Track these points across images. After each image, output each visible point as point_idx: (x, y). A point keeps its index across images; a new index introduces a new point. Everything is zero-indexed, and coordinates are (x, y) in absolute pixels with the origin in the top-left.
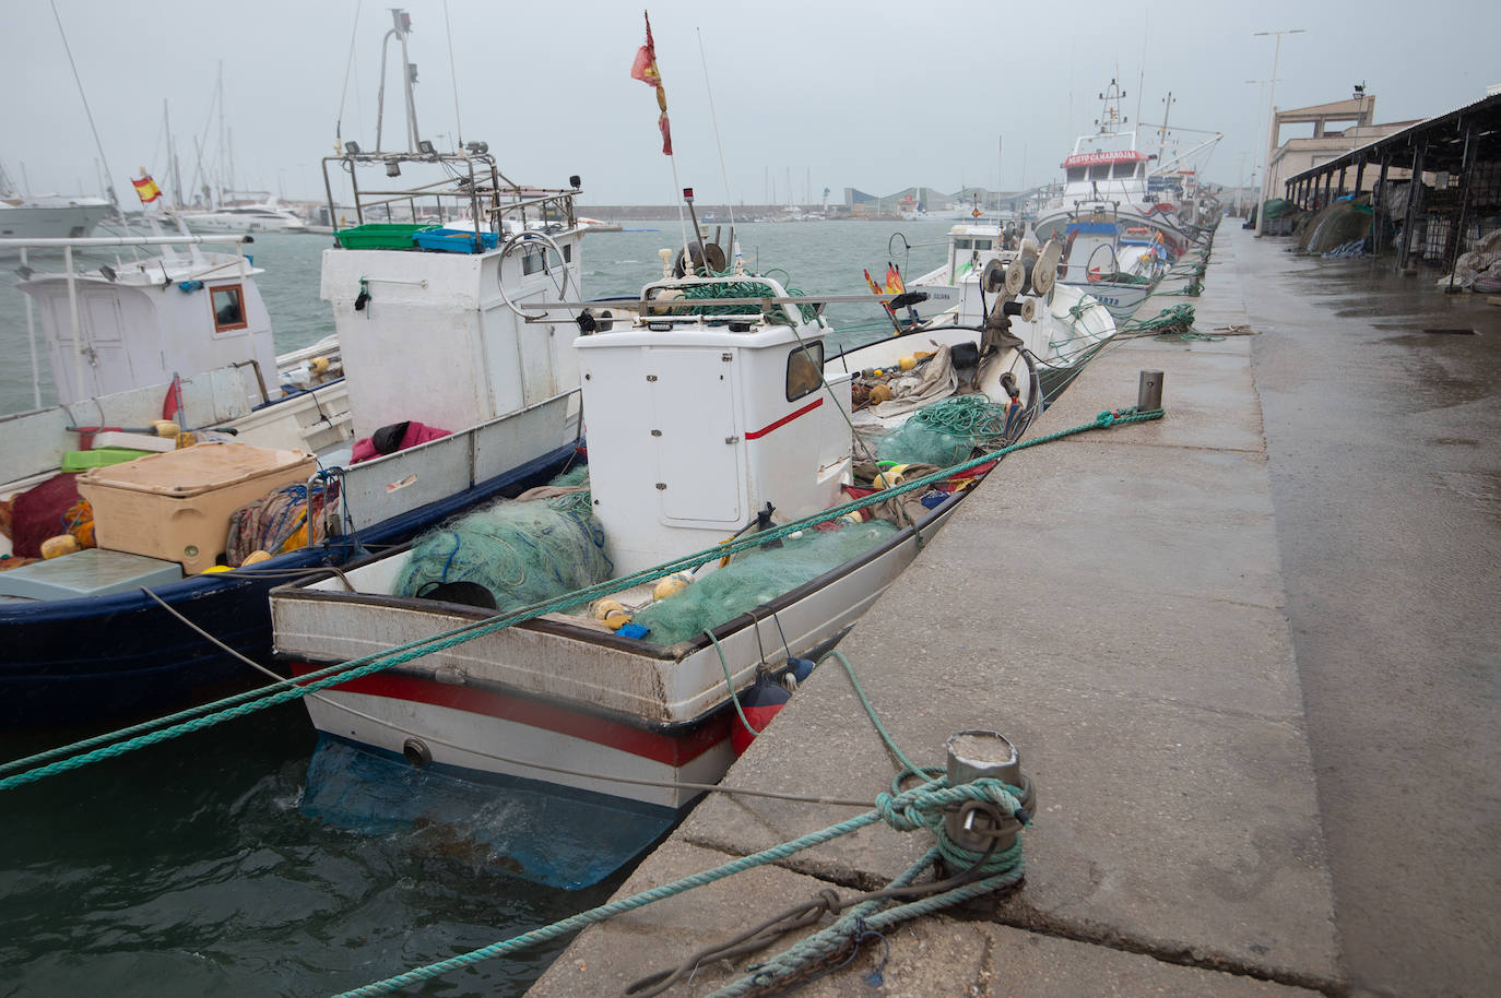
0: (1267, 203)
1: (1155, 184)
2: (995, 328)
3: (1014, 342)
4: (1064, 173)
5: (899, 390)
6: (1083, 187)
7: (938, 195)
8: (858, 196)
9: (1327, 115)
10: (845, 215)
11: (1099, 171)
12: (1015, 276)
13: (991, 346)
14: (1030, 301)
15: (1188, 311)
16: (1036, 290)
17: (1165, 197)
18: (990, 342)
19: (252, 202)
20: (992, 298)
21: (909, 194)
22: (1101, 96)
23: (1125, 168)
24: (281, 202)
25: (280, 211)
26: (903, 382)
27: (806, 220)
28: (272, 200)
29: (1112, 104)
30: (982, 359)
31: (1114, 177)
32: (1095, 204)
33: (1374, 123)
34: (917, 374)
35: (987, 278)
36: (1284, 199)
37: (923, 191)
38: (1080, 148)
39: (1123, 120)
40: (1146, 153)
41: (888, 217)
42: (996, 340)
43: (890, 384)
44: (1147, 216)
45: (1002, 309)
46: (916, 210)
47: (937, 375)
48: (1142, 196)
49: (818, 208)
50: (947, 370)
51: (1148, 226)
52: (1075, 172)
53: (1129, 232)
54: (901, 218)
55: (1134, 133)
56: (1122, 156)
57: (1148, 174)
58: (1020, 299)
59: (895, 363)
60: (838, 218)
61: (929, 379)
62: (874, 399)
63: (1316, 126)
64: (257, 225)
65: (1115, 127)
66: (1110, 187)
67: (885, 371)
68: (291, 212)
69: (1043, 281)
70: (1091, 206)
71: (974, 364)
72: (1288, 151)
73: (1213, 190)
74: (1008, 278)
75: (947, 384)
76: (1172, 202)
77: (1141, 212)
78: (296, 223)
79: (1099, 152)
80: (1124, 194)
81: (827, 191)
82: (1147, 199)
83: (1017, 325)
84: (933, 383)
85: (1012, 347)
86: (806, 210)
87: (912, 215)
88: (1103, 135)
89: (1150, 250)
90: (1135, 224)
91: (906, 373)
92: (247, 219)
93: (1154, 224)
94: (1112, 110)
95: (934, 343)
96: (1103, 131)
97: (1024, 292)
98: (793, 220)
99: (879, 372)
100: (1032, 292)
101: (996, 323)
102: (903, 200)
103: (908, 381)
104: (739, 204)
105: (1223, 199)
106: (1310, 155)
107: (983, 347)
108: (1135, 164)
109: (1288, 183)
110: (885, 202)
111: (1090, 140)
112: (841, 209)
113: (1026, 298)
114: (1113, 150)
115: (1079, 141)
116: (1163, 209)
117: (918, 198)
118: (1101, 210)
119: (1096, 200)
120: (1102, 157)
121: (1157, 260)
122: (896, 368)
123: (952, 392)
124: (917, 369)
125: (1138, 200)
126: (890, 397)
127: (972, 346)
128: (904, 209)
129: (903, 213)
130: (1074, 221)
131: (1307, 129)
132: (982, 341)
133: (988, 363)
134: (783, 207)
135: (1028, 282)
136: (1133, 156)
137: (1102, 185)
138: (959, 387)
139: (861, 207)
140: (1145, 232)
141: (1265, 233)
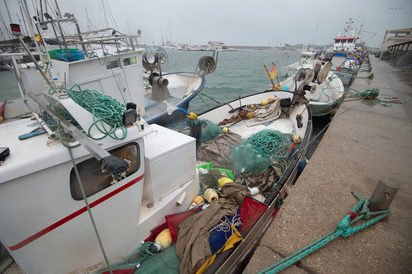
0: (384, 51)
1: (357, 45)
2: (299, 95)
3: (305, 101)
4: (334, 41)
5: (258, 114)
6: (340, 44)
7: (305, 46)
8: (287, 45)
9: (399, 32)
10: (284, 49)
11: (344, 41)
12: (310, 76)
13: (296, 101)
14: (315, 86)
15: (377, 91)
16: (318, 81)
17: (359, 48)
18: (296, 99)
19: (174, 44)
20: (299, 84)
21: (298, 45)
22: (347, 22)
23: (351, 40)
24: (178, 44)
25: (177, 46)
26: (260, 111)
27: (275, 50)
28: (176, 44)
29: (349, 25)
30: (292, 106)
31: (348, 43)
32: (342, 48)
33: (411, 34)
34: (267, 108)
35: (298, 76)
36: (387, 51)
37: (301, 45)
38: (339, 36)
39: (351, 29)
40: (356, 37)
41: (293, 50)
42: (298, 98)
43: (256, 111)
44: (355, 53)
45: (303, 88)
46: (299, 49)
47: (273, 110)
48: (354, 48)
49: (278, 48)
50: (278, 108)
51: (354, 55)
52: (337, 41)
53: (349, 56)
54: (295, 50)
55: (354, 32)
56: (350, 38)
57: (356, 42)
58: (311, 84)
59: (260, 103)
60: (282, 50)
61: (270, 112)
62: (248, 117)
63: (396, 34)
64: (174, 48)
65: (349, 30)
66: (346, 44)
67: (255, 105)
68: (180, 46)
69: (322, 78)
70: (341, 49)
71: (289, 106)
72: (389, 39)
73: (367, 48)
74: (307, 76)
75: (276, 114)
76: (361, 49)
77: (353, 51)
78: (180, 48)
79: (344, 36)
80: (350, 47)
81: (281, 44)
82: (355, 49)
83: (308, 95)
84: (271, 113)
85: (303, 103)
86: (276, 48)
87: (298, 50)
88: (346, 32)
89: (354, 61)
90: (351, 54)
91: (263, 107)
92: (172, 47)
93: (356, 55)
94: (349, 26)
95: (276, 96)
96: (346, 31)
97: (313, 82)
98: (273, 50)
99: (253, 106)
100: (316, 81)
101: (299, 93)
102: (296, 46)
103: (263, 111)
104: (262, 46)
105: (369, 50)
106: (395, 41)
107: (293, 101)
108: (353, 40)
109: (388, 47)
110: (293, 47)
111: (342, 33)
112: (283, 48)
113: (314, 84)
114: (348, 36)
115: (339, 34)
116: (358, 51)
117: (300, 46)
118: (343, 50)
119: (342, 47)
120: (345, 37)
121: (356, 64)
122: (259, 105)
123: (278, 117)
124: (267, 106)
125: (353, 49)
126: (254, 117)
127: (289, 100)
128: (297, 48)
129: (296, 49)
130: (335, 52)
131: (394, 35)
132: (293, 99)
133: (293, 108)
134: (271, 47)
135: (316, 77)
136: (353, 38)
137: (345, 44)
138: (281, 115)
139: (288, 48)
140: (354, 57)
141: (382, 59)
